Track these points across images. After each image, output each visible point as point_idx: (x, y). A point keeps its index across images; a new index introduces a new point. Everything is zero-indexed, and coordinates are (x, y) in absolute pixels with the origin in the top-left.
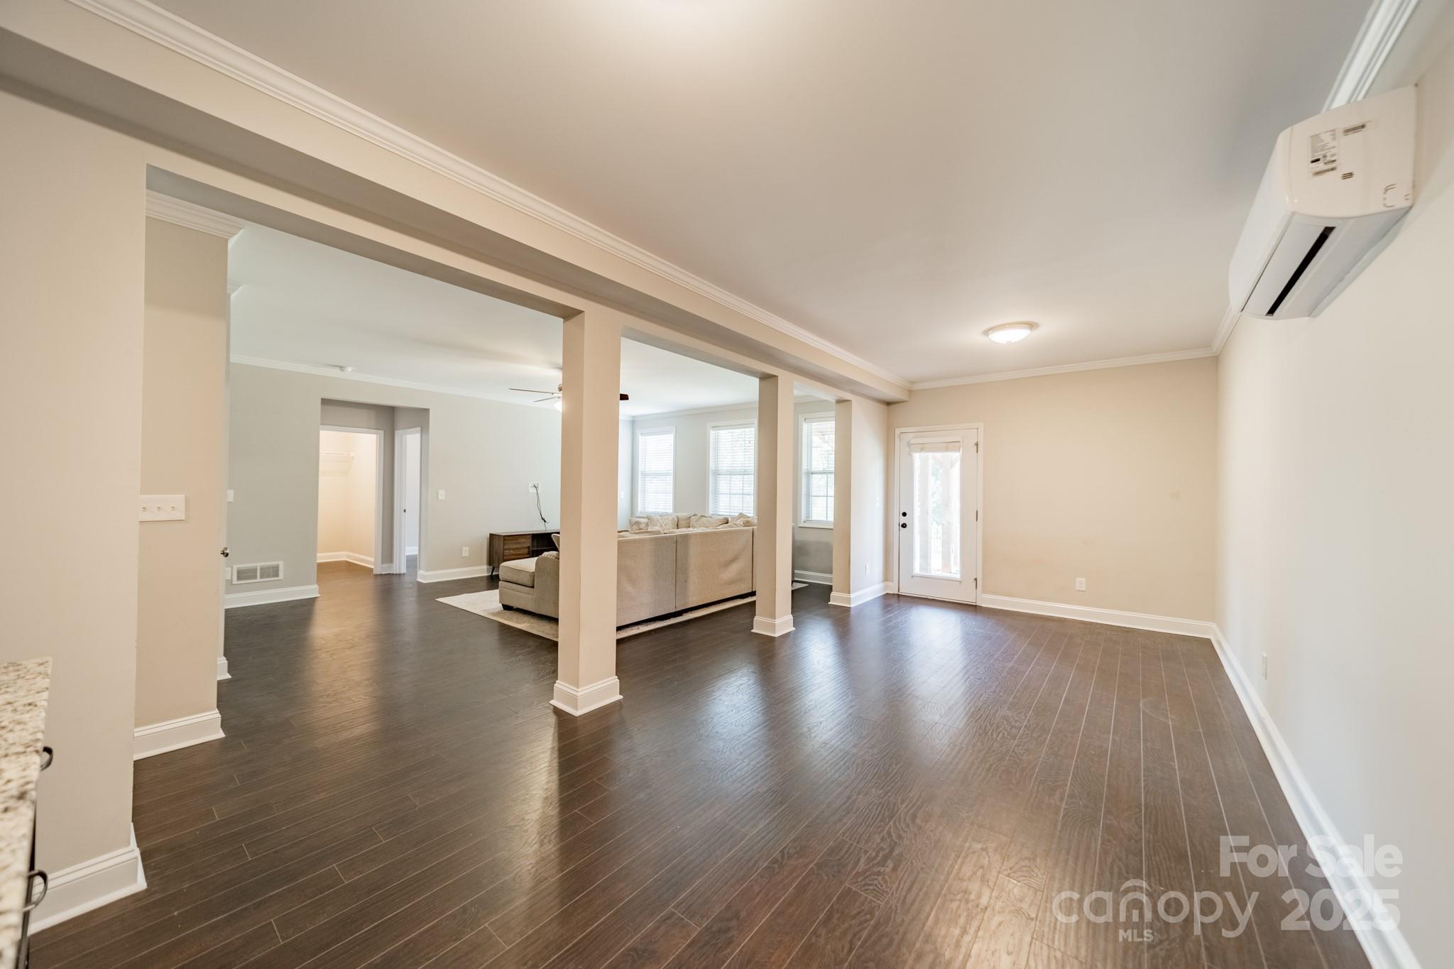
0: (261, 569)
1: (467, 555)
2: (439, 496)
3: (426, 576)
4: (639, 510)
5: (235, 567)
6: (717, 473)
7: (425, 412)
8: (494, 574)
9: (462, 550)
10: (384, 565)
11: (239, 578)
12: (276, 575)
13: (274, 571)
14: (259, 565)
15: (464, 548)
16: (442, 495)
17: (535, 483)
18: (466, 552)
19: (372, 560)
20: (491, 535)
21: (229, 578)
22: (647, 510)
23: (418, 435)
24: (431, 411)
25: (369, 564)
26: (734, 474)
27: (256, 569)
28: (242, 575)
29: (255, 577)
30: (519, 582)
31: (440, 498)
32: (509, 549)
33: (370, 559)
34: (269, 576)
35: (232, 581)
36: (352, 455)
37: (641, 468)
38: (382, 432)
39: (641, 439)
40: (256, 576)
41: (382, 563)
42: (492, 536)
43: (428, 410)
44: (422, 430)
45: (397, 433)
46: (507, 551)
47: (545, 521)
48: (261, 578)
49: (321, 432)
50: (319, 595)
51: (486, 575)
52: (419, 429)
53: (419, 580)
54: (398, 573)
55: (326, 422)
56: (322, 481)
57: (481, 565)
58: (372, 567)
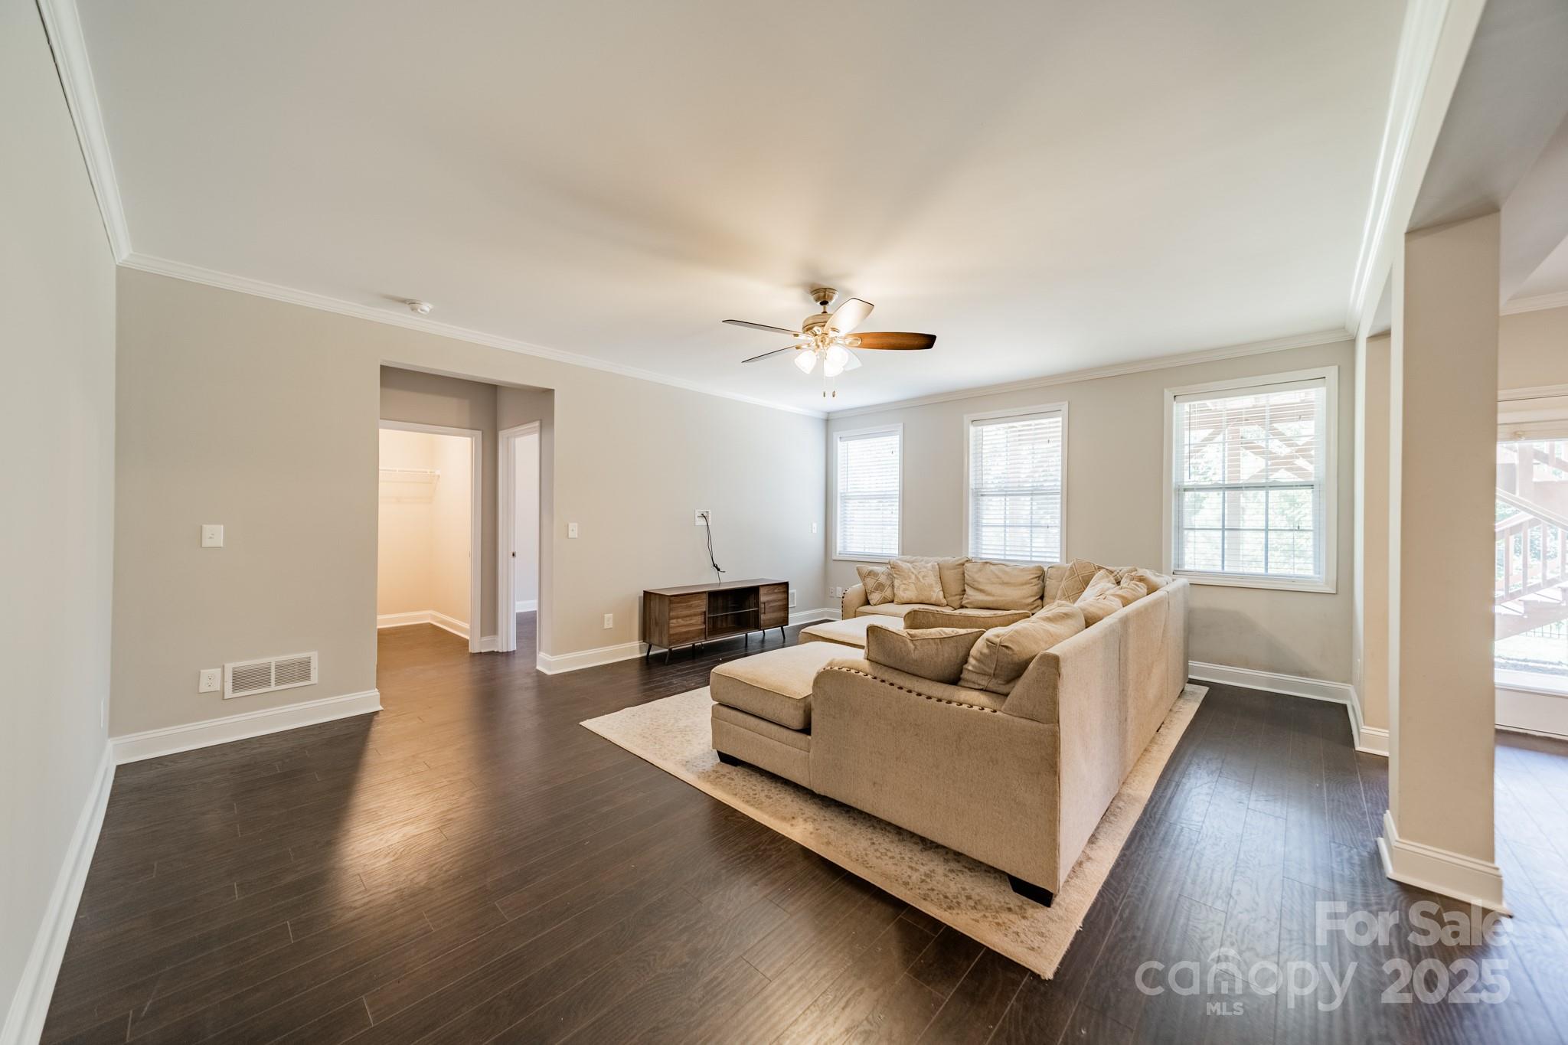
0: (278, 667)
1: (611, 626)
2: (570, 532)
3: (551, 662)
4: (839, 549)
5: (229, 667)
6: (979, 494)
7: (546, 395)
8: (651, 653)
9: (603, 617)
10: (485, 639)
11: (237, 686)
12: (306, 676)
13: (302, 670)
14: (273, 660)
15: (607, 616)
16: (574, 530)
17: (703, 511)
18: (609, 621)
19: (467, 626)
20: (646, 593)
21: (218, 688)
22: (849, 550)
23: (535, 437)
24: (555, 392)
25: (462, 632)
26: (1010, 495)
27: (269, 668)
28: (241, 680)
29: (268, 683)
30: (763, 715)
31: (571, 535)
32: (678, 618)
33: (463, 625)
34: (292, 680)
35: (223, 693)
36: (438, 473)
37: (841, 486)
38: (479, 433)
39: (841, 447)
40: (269, 680)
41: (482, 635)
42: (647, 595)
43: (552, 391)
44: (541, 426)
45: (503, 435)
46: (674, 621)
47: (719, 570)
48: (277, 684)
49: (381, 431)
50: (380, 708)
51: (639, 656)
52: (537, 424)
53: (539, 668)
54: (505, 651)
55: (390, 415)
56: (383, 510)
57: (630, 640)
58: (468, 637)
